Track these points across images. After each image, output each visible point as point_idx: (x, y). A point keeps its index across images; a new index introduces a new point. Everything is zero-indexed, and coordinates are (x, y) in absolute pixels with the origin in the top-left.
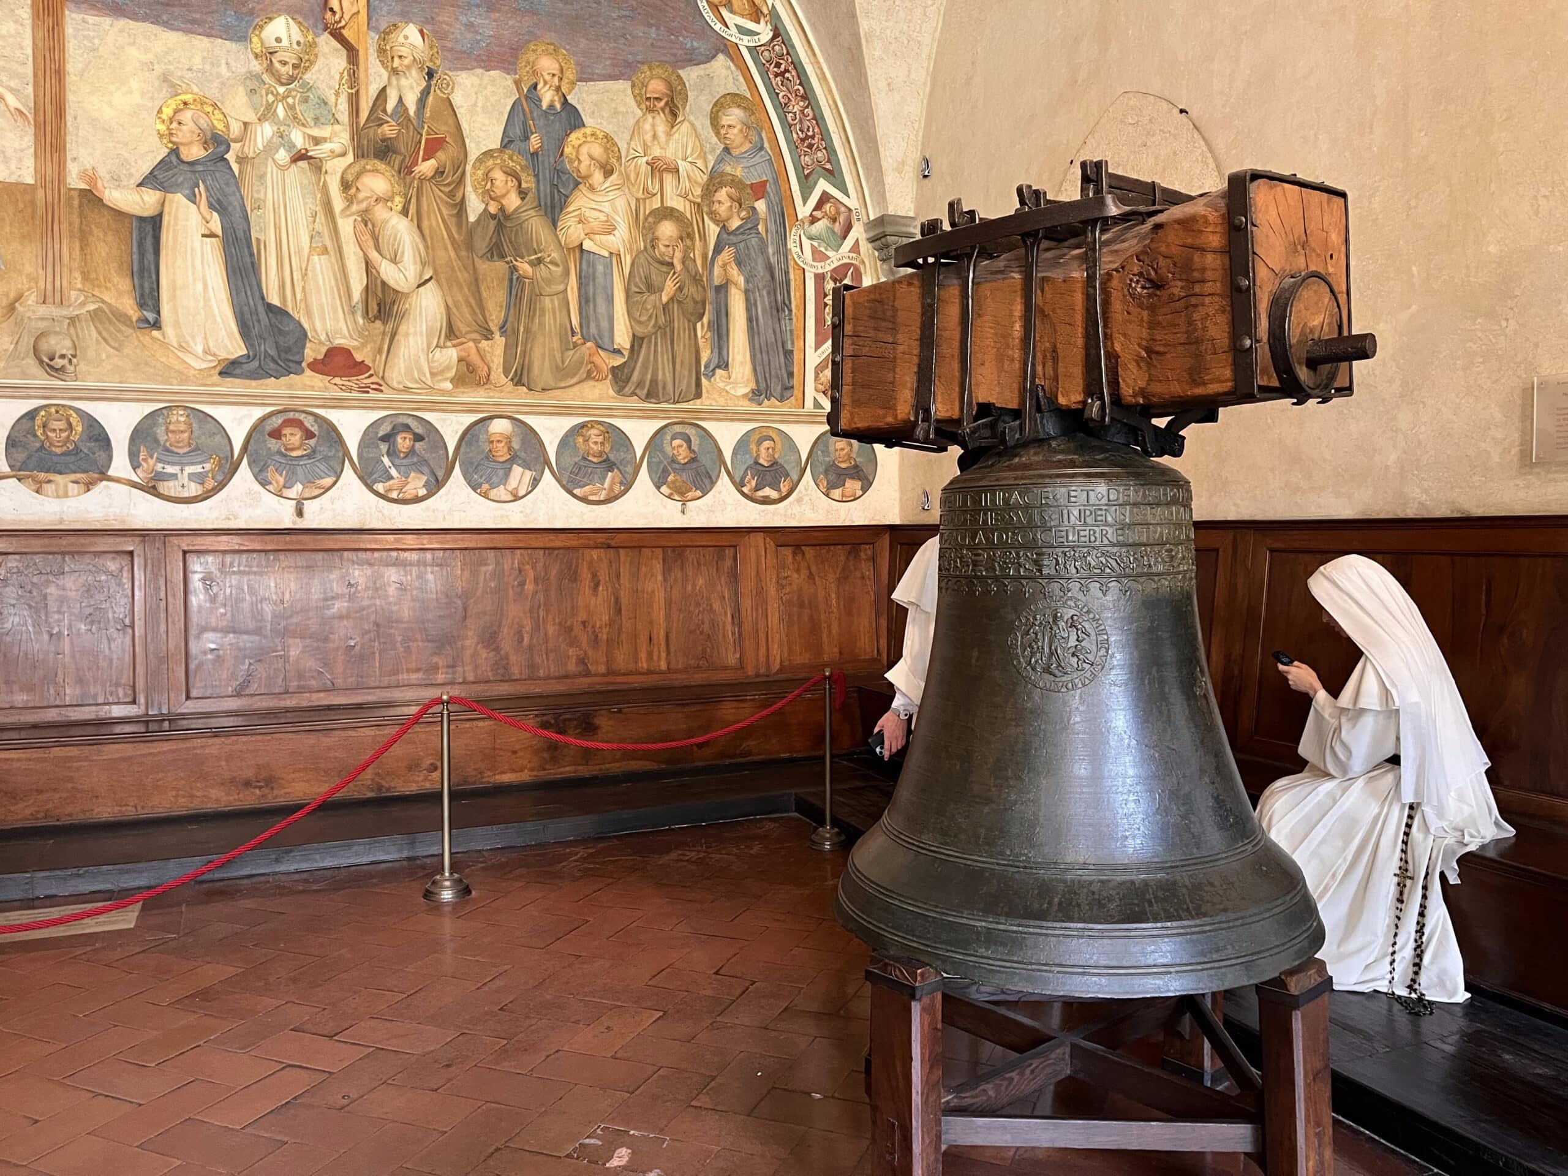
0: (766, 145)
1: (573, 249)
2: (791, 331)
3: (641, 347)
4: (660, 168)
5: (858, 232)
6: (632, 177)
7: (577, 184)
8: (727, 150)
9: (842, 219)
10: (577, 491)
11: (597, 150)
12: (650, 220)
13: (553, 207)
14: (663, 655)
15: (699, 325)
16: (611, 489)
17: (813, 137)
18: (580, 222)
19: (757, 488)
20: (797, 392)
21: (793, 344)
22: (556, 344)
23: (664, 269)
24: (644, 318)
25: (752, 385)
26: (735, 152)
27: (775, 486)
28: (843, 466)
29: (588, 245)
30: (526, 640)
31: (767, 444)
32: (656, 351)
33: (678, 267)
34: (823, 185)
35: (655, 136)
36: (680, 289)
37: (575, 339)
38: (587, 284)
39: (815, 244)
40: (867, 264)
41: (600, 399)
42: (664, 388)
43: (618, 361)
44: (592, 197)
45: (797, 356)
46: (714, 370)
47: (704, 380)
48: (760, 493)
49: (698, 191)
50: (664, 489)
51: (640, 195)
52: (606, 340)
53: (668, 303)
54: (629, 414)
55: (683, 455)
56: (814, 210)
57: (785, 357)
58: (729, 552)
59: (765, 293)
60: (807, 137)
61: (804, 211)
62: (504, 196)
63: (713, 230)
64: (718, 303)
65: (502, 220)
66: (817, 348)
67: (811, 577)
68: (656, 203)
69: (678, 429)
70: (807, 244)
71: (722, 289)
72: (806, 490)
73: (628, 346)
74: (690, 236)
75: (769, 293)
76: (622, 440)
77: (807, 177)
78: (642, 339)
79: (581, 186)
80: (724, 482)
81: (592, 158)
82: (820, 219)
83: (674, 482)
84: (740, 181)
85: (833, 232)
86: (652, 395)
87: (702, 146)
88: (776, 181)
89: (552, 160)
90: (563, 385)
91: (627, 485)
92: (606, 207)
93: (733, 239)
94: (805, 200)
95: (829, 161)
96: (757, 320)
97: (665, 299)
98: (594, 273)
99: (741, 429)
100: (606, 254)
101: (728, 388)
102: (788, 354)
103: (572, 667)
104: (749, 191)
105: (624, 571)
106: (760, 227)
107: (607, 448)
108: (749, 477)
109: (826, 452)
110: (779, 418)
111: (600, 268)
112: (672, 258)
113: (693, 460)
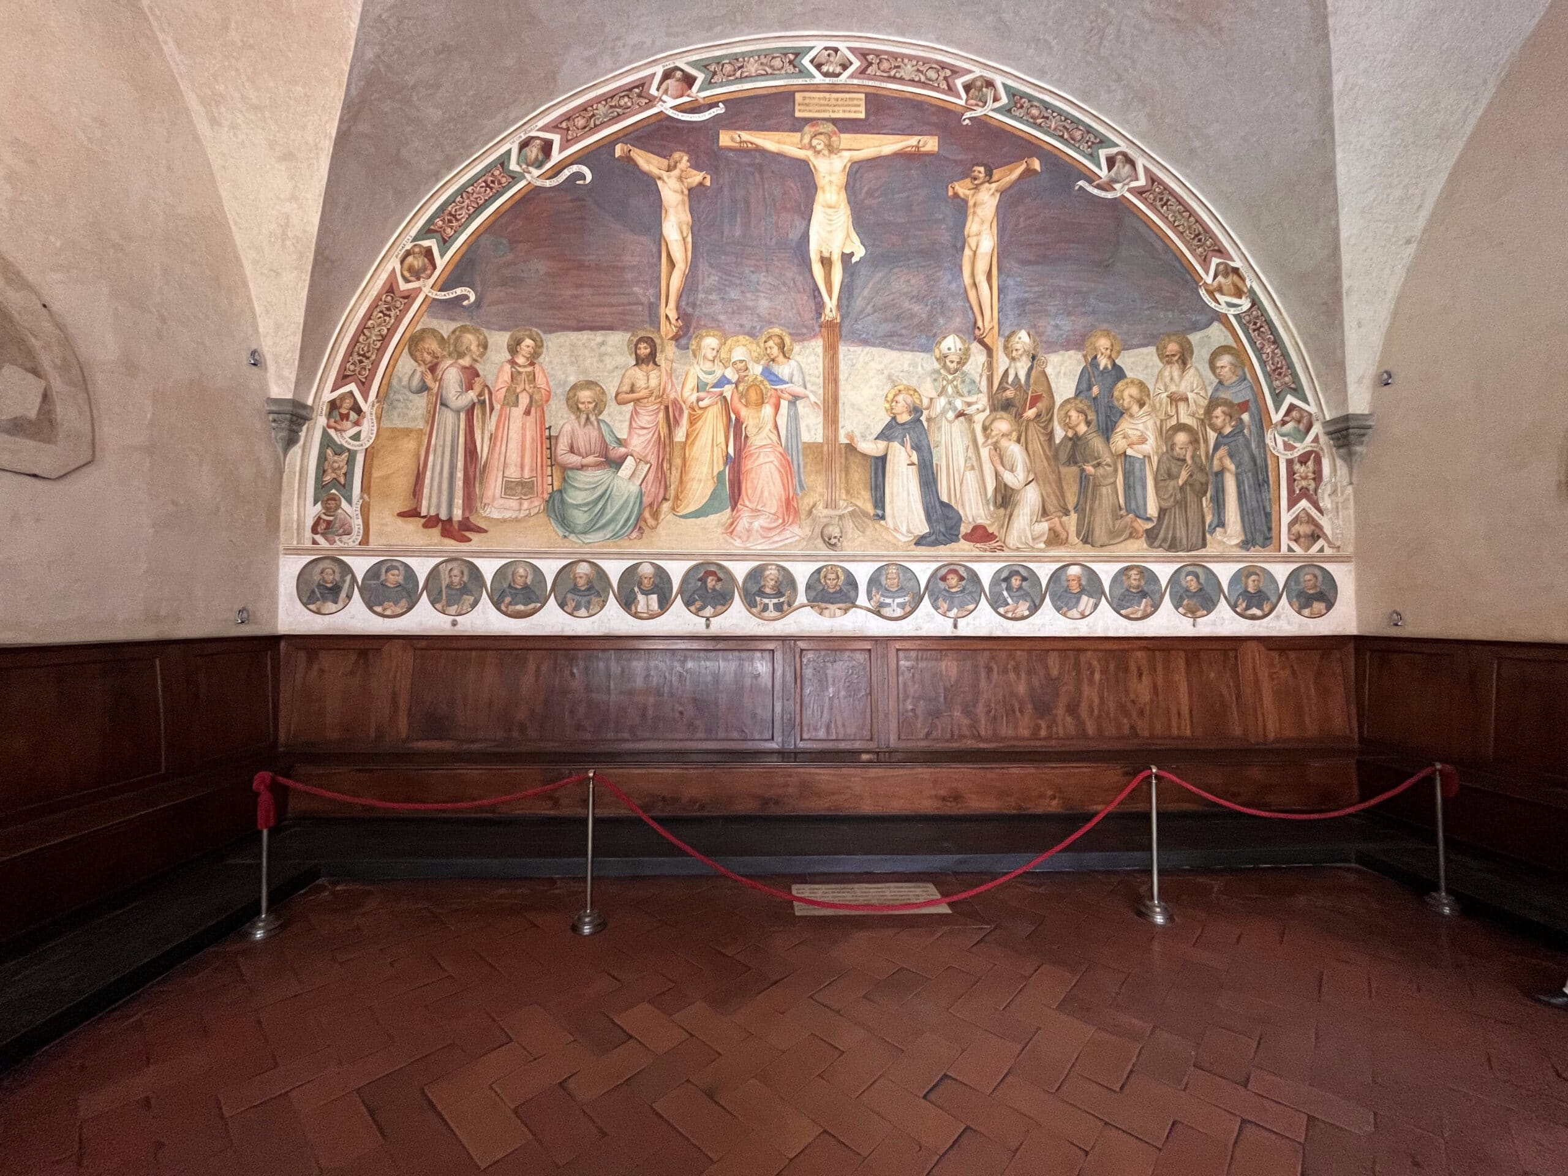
0: (1248, 376)
1: (1120, 455)
2: (1270, 499)
3: (1164, 515)
4: (1176, 399)
5: (1317, 429)
6: (1158, 405)
7: (1122, 414)
8: (1221, 383)
9: (1305, 421)
10: (1123, 612)
11: (1134, 391)
12: (1170, 432)
13: (1107, 429)
14: (1188, 727)
15: (1204, 499)
16: (1145, 610)
17: (1281, 368)
18: (1124, 437)
19: (1248, 608)
20: (1275, 541)
21: (1271, 508)
22: (1109, 516)
23: (1180, 463)
24: (1166, 497)
25: (1242, 538)
26: (1226, 383)
27: (1260, 608)
28: (1311, 592)
29: (1129, 452)
30: (1096, 711)
31: (1253, 577)
32: (1175, 517)
33: (1189, 461)
34: (1290, 399)
35: (1172, 379)
36: (1191, 476)
37: (1122, 512)
38: (1129, 477)
39: (1286, 439)
40: (1326, 451)
41: (1138, 550)
42: (1181, 542)
43: (1149, 525)
44: (1132, 421)
45: (1274, 516)
46: (1215, 529)
47: (1208, 536)
48: (1250, 612)
49: (1202, 411)
50: (1181, 610)
51: (1163, 417)
52: (1142, 512)
53: (1183, 485)
54: (1158, 560)
55: (1193, 586)
56: (1284, 416)
57: (1266, 517)
58: (1231, 654)
59: (1250, 474)
60: (1277, 368)
61: (1276, 418)
62: (1077, 425)
63: (1212, 436)
64: (1217, 483)
65: (1075, 441)
66: (1289, 509)
67: (1294, 673)
68: (1174, 422)
69: (1190, 569)
70: (1279, 440)
71: (1220, 474)
72: (1283, 609)
73: (1156, 515)
74: (1197, 441)
75: (1253, 475)
76: (1153, 578)
77: (1277, 395)
78: (1166, 510)
79: (1125, 415)
80: (1223, 605)
81: (1131, 396)
82: (1288, 422)
83: (1188, 605)
84: (1231, 402)
85: (1299, 431)
86: (1172, 547)
87: (1204, 382)
88: (1256, 401)
89: (1106, 400)
90: (1113, 542)
91: (1156, 607)
92: (1141, 427)
93: (1228, 440)
94: (1277, 410)
95: (1293, 382)
96: (1245, 492)
97: (1181, 482)
98: (1133, 469)
99: (1235, 567)
100: (1141, 457)
101: (1225, 540)
102: (1268, 515)
103: (1126, 731)
104: (1236, 407)
105: (1160, 667)
106: (1246, 431)
107: (1143, 583)
108: (1241, 600)
109: (1297, 582)
110: (1262, 559)
111: (1137, 466)
112: (1185, 456)
113: (1201, 590)
